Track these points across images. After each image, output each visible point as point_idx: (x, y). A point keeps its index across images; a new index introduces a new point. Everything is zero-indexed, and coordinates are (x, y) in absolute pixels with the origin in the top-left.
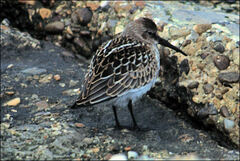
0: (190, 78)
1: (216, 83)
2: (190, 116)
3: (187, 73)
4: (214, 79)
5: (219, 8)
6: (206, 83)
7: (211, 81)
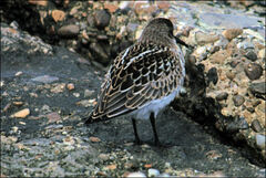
0: (219, 88)
1: (247, 95)
2: (218, 130)
3: (215, 83)
4: (245, 90)
5: (251, 11)
6: (236, 94)
7: (242, 92)
